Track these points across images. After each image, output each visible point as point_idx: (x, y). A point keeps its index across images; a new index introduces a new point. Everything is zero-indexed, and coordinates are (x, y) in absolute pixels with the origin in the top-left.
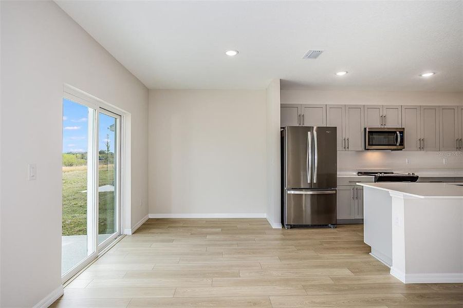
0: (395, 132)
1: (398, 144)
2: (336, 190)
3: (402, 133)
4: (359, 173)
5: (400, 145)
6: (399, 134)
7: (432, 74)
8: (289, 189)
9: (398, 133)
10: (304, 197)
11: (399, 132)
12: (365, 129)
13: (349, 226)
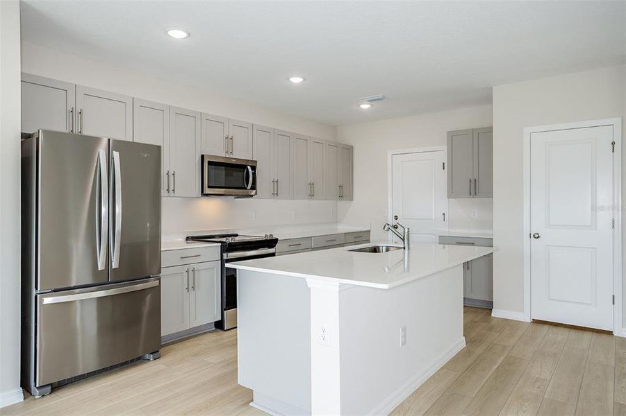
0: (244, 167)
1: (249, 188)
2: (159, 279)
3: (254, 168)
4: (188, 238)
5: (251, 189)
6: (250, 170)
7: (301, 80)
8: (44, 294)
9: (249, 167)
10: (78, 305)
11: (251, 166)
12: (203, 157)
13: (180, 345)
